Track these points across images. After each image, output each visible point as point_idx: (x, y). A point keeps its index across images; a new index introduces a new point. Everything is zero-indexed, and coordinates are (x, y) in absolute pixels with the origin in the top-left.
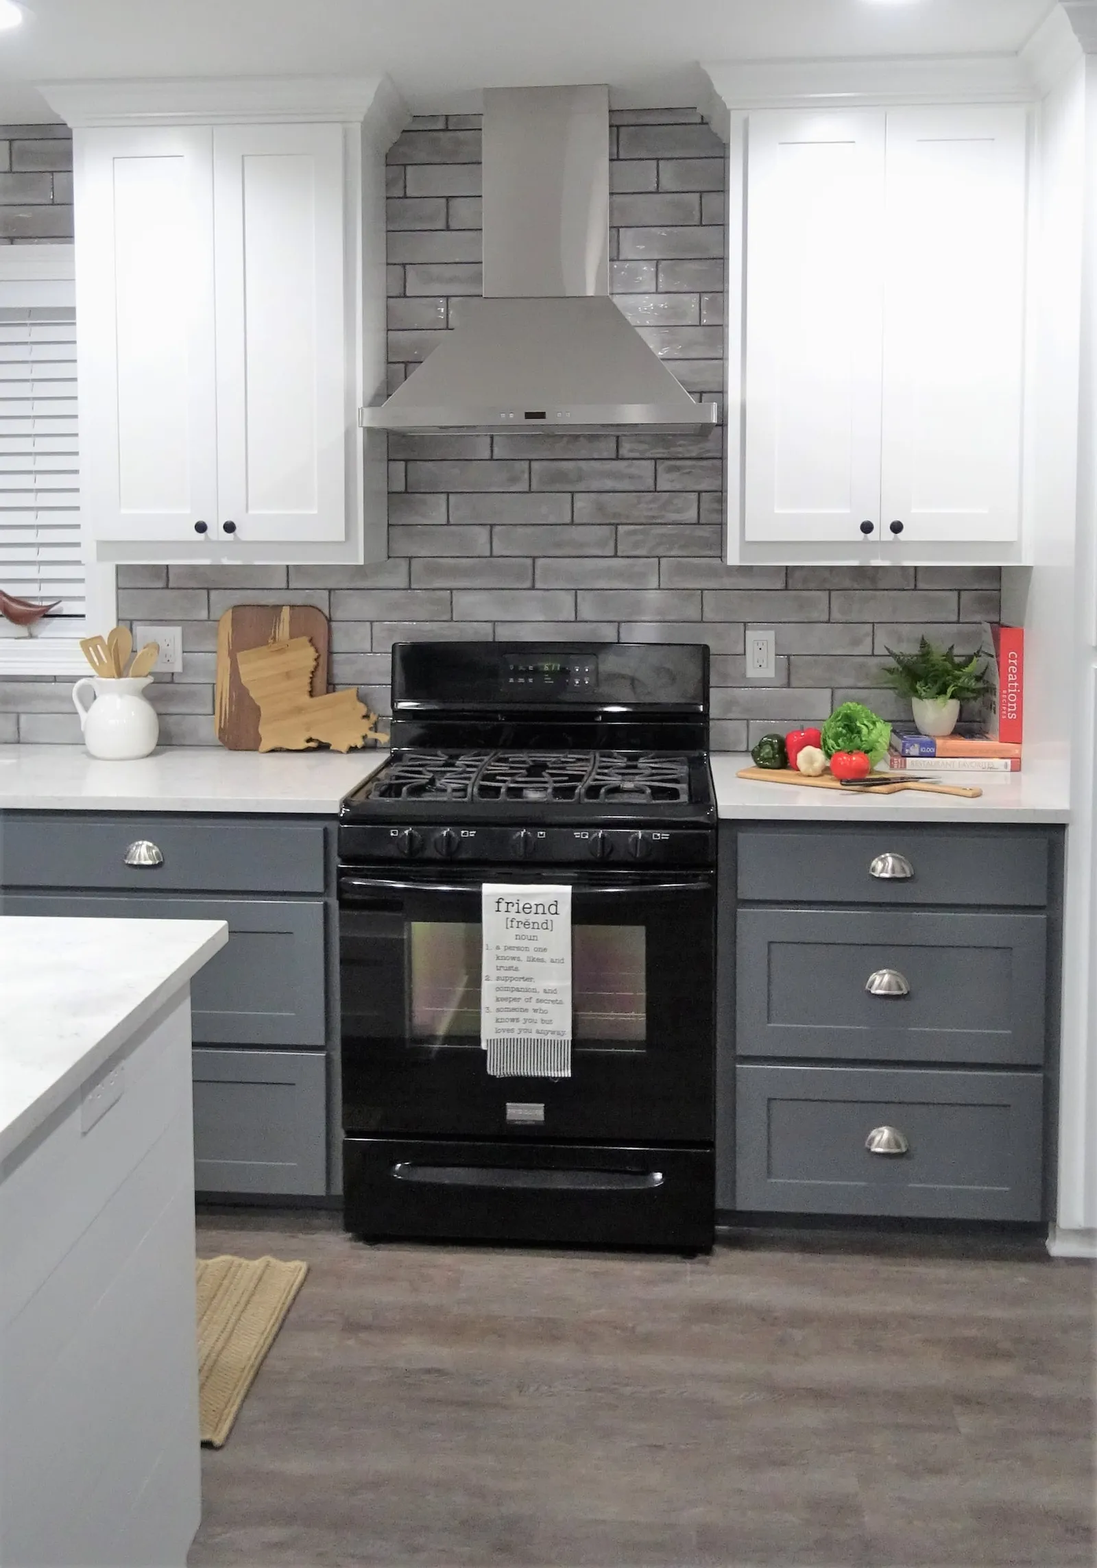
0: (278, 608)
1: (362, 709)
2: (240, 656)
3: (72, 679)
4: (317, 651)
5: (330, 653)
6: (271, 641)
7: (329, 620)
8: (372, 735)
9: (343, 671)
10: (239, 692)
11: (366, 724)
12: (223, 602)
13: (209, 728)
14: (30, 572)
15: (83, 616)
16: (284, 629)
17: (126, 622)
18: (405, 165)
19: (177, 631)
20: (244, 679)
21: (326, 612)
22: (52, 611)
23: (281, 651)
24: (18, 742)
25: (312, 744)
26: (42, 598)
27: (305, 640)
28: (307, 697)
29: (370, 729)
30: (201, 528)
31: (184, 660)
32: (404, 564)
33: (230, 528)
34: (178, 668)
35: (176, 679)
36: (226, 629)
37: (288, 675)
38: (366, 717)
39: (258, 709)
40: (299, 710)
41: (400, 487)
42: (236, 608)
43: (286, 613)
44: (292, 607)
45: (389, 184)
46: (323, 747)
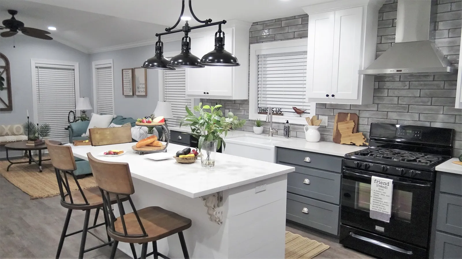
0: (348, 113)
1: (363, 137)
2: (339, 123)
3: (304, 125)
4: (355, 123)
5: (358, 124)
6: (345, 121)
7: (359, 117)
8: (365, 143)
9: (361, 128)
10: (338, 130)
11: (364, 140)
12: (337, 111)
13: (332, 138)
14: (301, 104)
15: (310, 113)
16: (348, 118)
17: (318, 115)
18: (383, 13)
19: (327, 117)
20: (339, 128)
21: (358, 115)
22: (305, 112)
23: (347, 123)
24: (297, 137)
25: (351, 144)
26: (303, 109)
27: (352, 121)
28: (351, 133)
29: (365, 142)
30: (327, 96)
31: (328, 123)
32: (376, 105)
33: (333, 96)
34: (327, 125)
35: (326, 127)
36: (336, 118)
37: (348, 128)
38: (364, 139)
39: (341, 135)
40: (350, 136)
41: (377, 87)
42: (339, 113)
43: (349, 114)
44: (350, 114)
45: (379, 18)
46: (354, 144)
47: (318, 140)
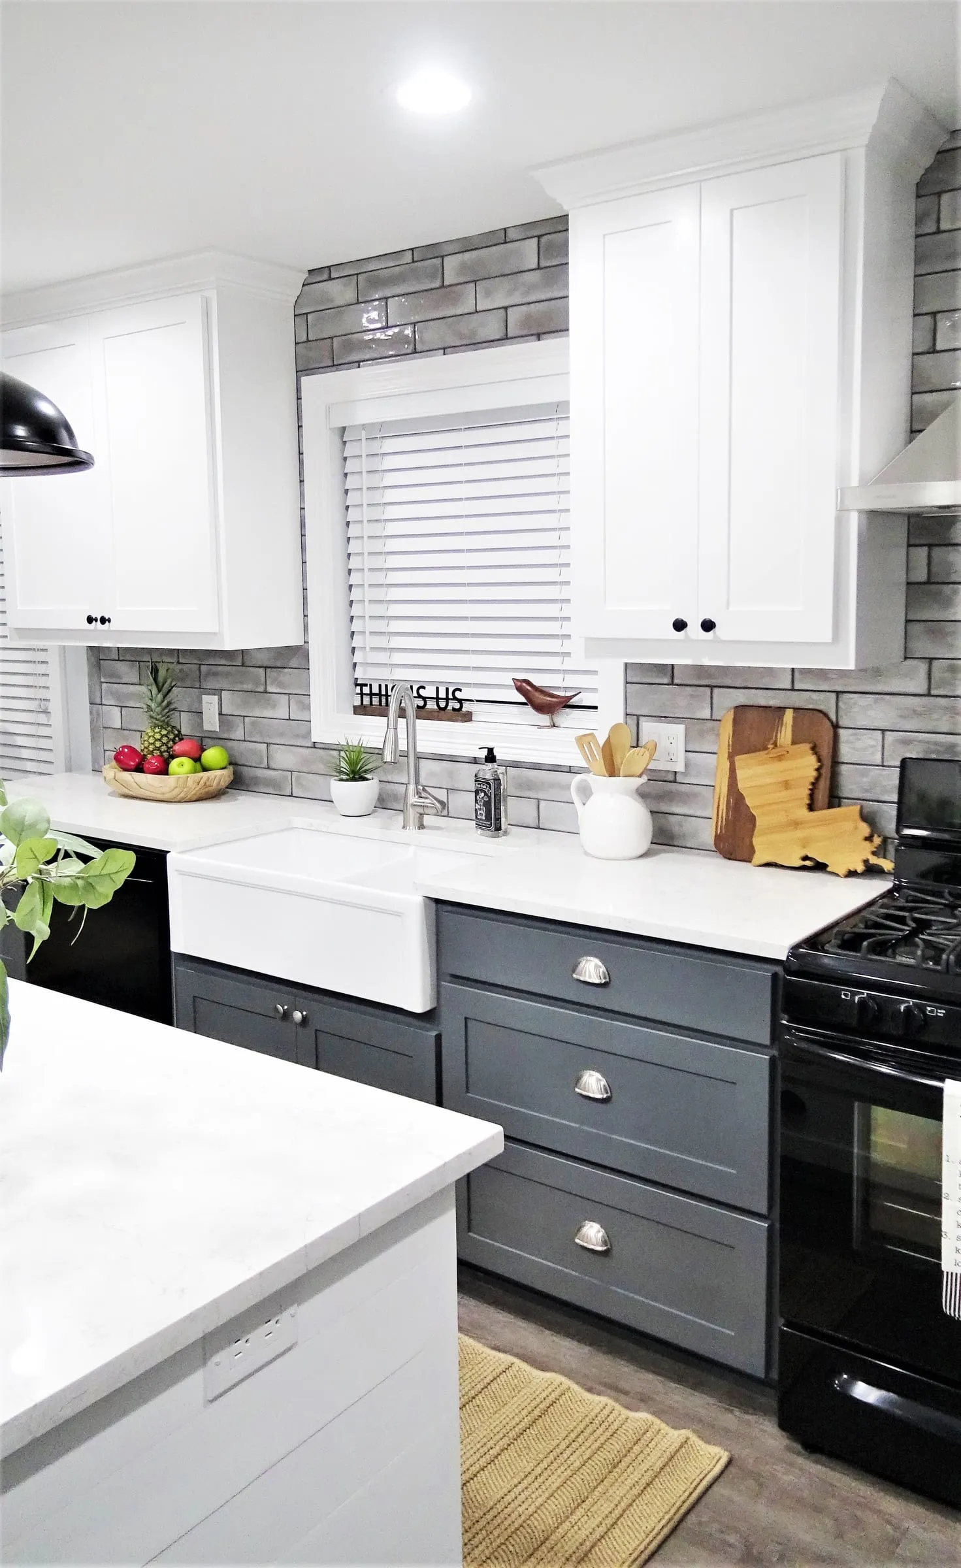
0: (781, 710)
1: (865, 829)
2: (740, 760)
3: (570, 770)
4: (819, 760)
5: (836, 764)
6: (770, 746)
7: (836, 727)
8: (874, 860)
9: (851, 783)
10: (736, 800)
11: (868, 848)
13: (707, 833)
14: (555, 663)
15: (596, 708)
16: (785, 734)
17: (634, 718)
18: (940, 193)
19: (679, 730)
20: (741, 786)
21: (834, 717)
22: (573, 701)
23: (780, 758)
24: (538, 829)
25: (808, 863)
26: (566, 688)
27: (806, 747)
28: (806, 810)
29: (874, 853)
30: (680, 625)
31: (687, 759)
32: (923, 667)
33: (708, 626)
34: (680, 767)
35: (679, 779)
36: (727, 729)
37: (786, 785)
38: (869, 839)
39: (753, 819)
40: (796, 824)
41: (923, 577)
42: (740, 709)
43: (789, 715)
44: (796, 709)
45: (918, 221)
46: (820, 867)
47: (644, 845)
